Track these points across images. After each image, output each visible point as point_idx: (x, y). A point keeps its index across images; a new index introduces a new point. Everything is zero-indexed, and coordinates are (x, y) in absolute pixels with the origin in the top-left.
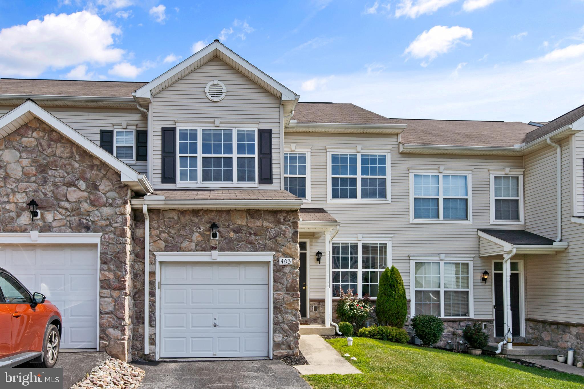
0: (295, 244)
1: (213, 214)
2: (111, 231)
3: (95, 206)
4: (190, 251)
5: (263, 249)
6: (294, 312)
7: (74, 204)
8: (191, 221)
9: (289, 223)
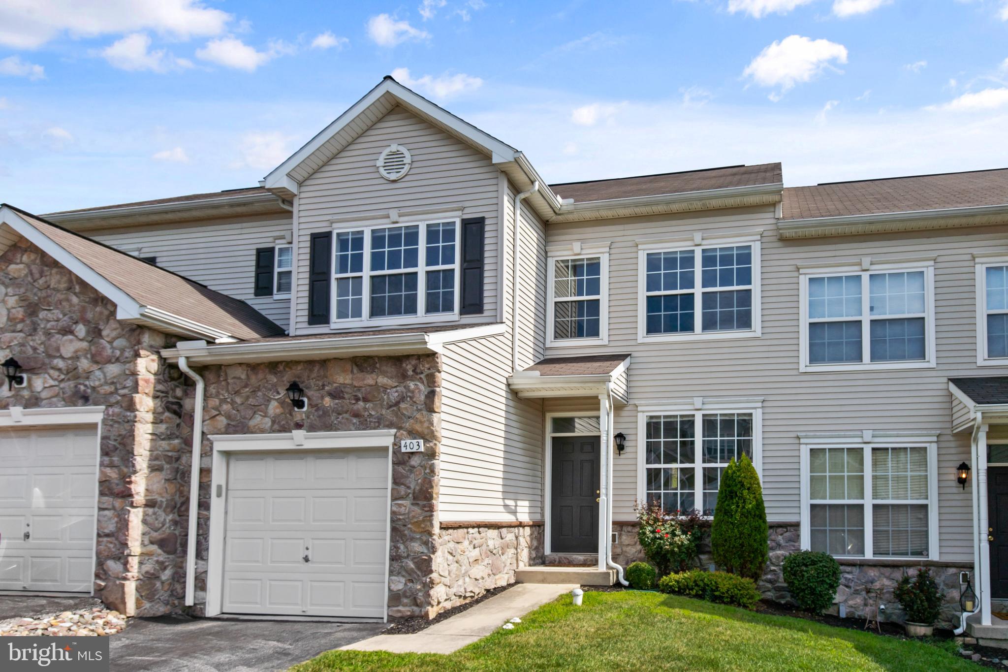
0: (429, 413)
1: (299, 368)
2: (117, 403)
3: (97, 362)
4: (262, 431)
5: (377, 424)
6: (424, 538)
7: (70, 362)
8: (267, 381)
9: (422, 376)
